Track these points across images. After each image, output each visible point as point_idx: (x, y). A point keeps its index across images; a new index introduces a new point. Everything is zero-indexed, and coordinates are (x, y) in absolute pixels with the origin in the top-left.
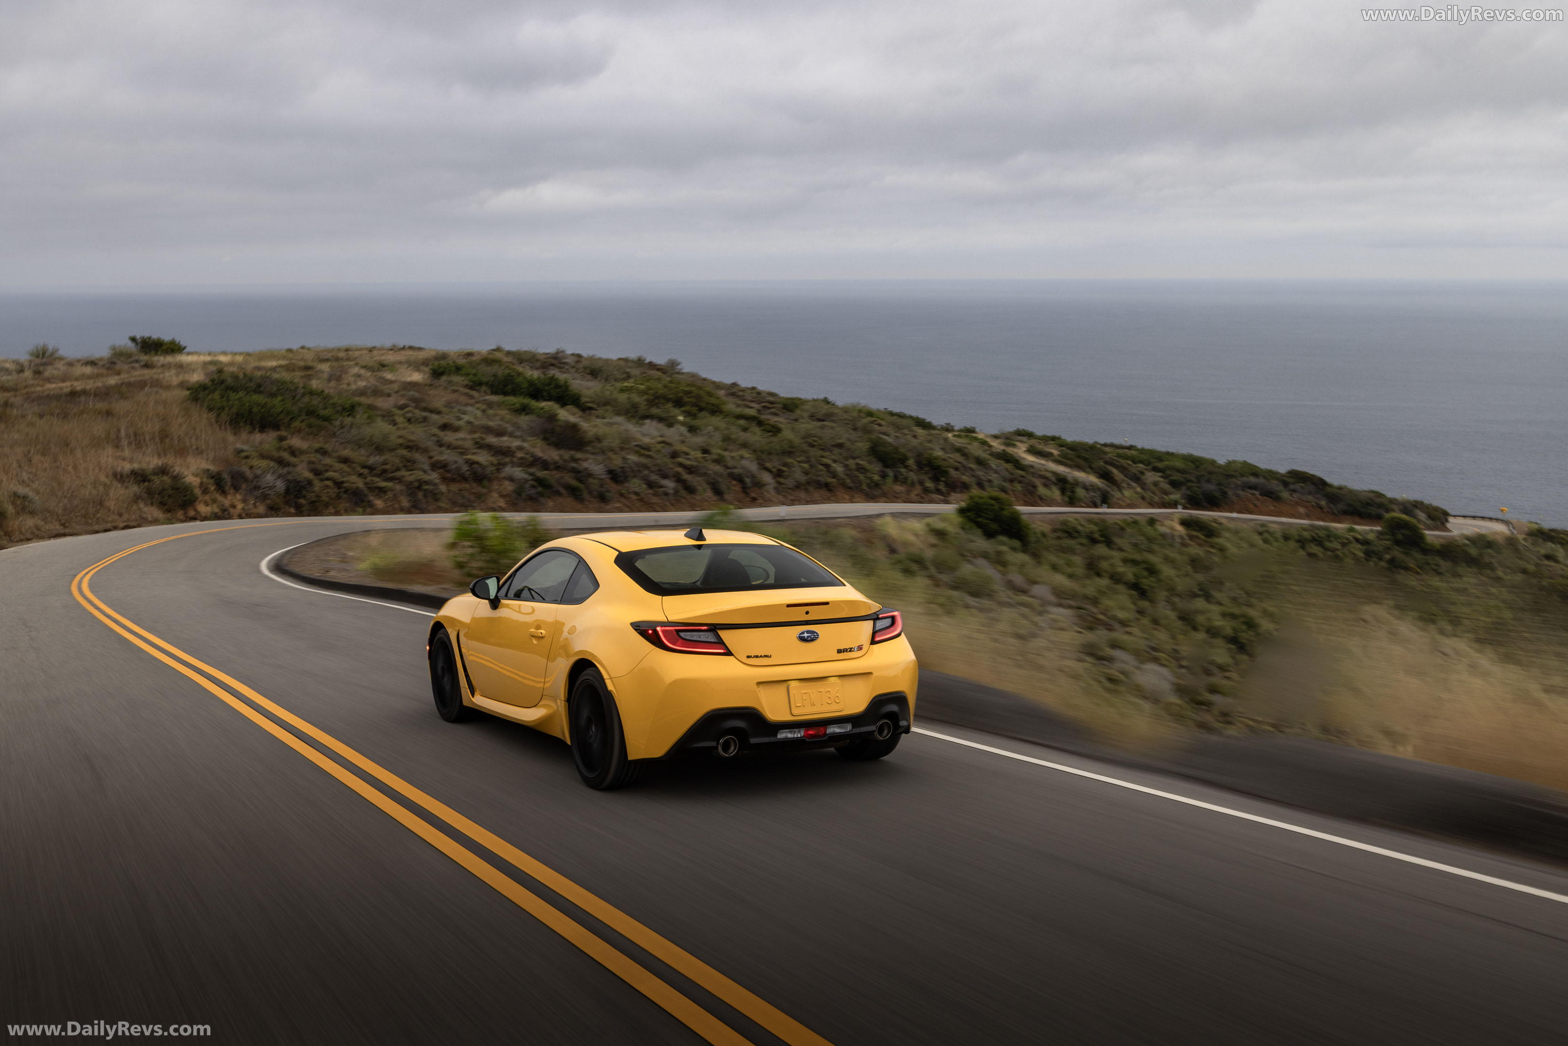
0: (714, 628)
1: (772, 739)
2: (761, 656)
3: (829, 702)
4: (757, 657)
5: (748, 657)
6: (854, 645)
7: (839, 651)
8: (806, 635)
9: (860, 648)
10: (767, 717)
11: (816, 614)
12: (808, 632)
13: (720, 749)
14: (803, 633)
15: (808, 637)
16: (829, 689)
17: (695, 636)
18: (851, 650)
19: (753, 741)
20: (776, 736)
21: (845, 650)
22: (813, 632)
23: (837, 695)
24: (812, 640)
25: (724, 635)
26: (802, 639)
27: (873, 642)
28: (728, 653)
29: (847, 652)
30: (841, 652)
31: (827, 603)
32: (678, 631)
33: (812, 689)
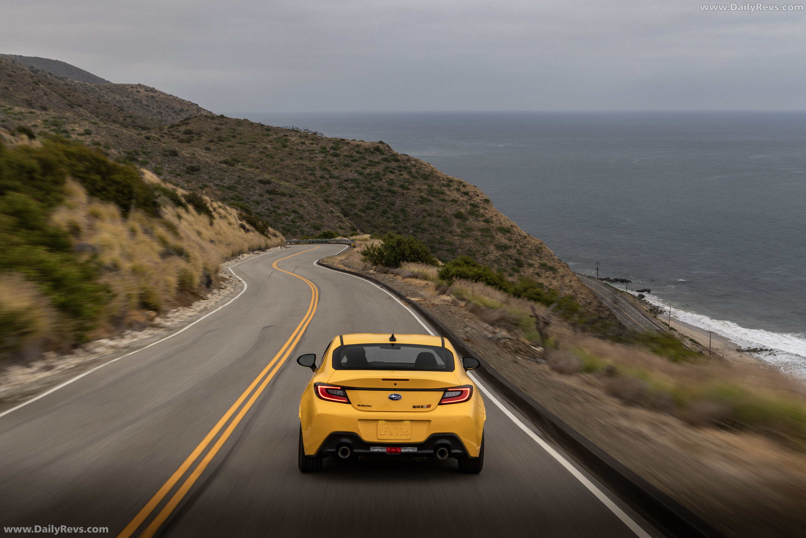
0: (344, 388)
1: (367, 451)
2: (366, 406)
3: (402, 434)
4: (363, 406)
5: (359, 405)
6: (425, 404)
7: (414, 407)
8: (393, 396)
9: (429, 406)
10: (362, 438)
11: (400, 385)
12: (395, 395)
13: (339, 454)
14: (392, 395)
15: (394, 397)
16: (403, 427)
17: (335, 392)
18: (422, 407)
19: (355, 451)
20: (369, 449)
21: (418, 407)
22: (398, 395)
23: (407, 431)
24: (397, 399)
25: (349, 393)
26: (391, 398)
27: (440, 404)
28: (349, 402)
29: (419, 407)
30: (415, 408)
31: (408, 380)
32: (326, 389)
33: (392, 427)
